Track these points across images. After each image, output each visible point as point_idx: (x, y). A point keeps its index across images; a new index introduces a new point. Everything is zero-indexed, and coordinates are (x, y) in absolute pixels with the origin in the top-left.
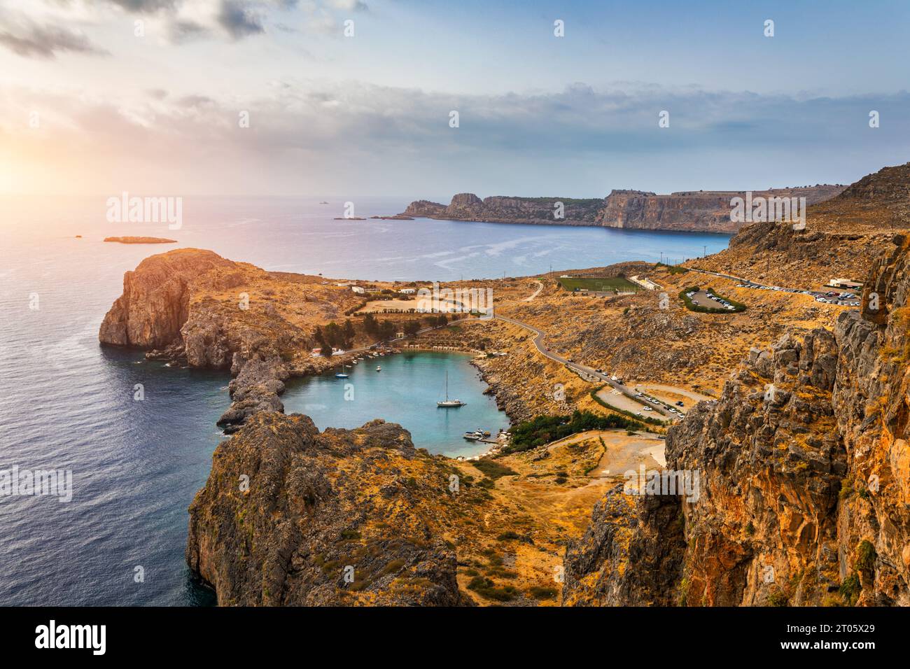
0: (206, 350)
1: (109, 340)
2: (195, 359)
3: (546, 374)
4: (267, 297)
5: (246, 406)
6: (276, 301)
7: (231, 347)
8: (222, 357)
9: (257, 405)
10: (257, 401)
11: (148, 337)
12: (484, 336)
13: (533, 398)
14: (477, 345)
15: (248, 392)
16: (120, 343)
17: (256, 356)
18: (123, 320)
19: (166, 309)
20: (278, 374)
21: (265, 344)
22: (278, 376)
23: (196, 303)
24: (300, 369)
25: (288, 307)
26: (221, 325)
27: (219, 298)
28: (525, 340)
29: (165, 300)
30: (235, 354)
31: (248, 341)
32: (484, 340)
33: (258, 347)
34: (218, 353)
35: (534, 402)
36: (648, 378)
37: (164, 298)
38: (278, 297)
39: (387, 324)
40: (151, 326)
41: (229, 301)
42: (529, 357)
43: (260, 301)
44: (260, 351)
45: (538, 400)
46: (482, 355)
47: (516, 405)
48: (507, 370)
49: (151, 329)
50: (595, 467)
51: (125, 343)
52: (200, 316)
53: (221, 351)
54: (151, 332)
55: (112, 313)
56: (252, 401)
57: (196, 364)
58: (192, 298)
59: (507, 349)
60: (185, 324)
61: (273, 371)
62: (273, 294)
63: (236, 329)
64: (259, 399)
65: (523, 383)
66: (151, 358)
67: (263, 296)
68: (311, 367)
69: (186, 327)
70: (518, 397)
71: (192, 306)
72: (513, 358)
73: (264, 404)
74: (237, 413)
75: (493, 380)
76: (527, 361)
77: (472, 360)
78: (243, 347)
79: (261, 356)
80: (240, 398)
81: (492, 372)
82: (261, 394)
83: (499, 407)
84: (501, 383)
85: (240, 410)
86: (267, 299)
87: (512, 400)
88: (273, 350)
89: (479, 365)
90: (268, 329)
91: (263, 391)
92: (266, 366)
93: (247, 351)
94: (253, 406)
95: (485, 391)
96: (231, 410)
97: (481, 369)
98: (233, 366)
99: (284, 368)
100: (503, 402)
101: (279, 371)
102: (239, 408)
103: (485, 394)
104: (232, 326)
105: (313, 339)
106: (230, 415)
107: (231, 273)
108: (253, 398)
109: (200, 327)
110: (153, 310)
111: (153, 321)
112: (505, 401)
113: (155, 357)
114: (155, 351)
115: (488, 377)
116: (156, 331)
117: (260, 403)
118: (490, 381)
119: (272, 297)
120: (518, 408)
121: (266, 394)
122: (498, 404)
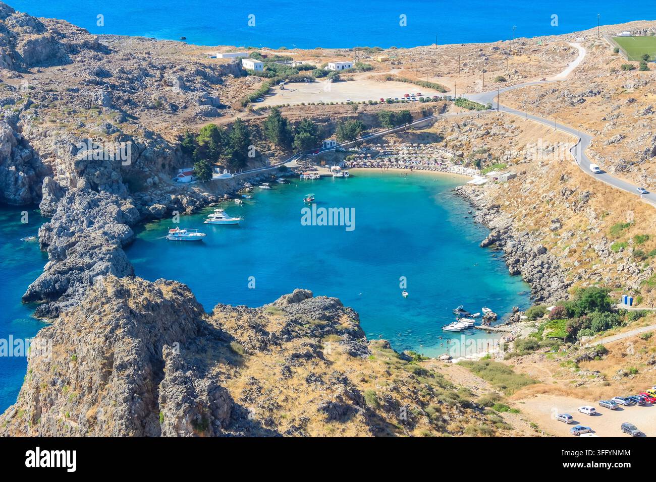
3: (595, 210)
4: (98, 79)
5: (70, 269)
6: (115, 87)
7: (38, 168)
8: (23, 185)
9: (89, 266)
10: (87, 260)
12: (478, 143)
13: (572, 252)
15: (74, 244)
20: (121, 214)
22: (121, 217)
25: (134, 97)
26: (20, 130)
27: (15, 83)
30: (46, 180)
31: (68, 157)
32: (478, 152)
33: (86, 168)
34: (17, 179)
35: (574, 260)
38: (115, 80)
41: (33, 88)
43: (84, 86)
44: (88, 173)
47: (542, 265)
48: (524, 203)
53: (21, 175)
56: (80, 260)
61: (113, 209)
62: (107, 74)
63: (45, 136)
64: (91, 257)
65: (553, 226)
67: (91, 78)
70: (543, 251)
72: (532, 182)
73: (100, 266)
74: (56, 282)
75: (498, 222)
76: (560, 187)
77: (459, 188)
78: (59, 168)
79: (90, 183)
80: (59, 256)
81: (497, 208)
82: (94, 248)
83: (511, 270)
84: (511, 227)
85: (60, 275)
86: (97, 83)
87: (535, 256)
88: (111, 172)
89: (472, 196)
90: (102, 135)
91: (97, 243)
92: (99, 200)
93: (68, 175)
94: (82, 269)
95: (486, 241)
96: (45, 276)
97: (475, 202)
98: (43, 202)
99: (131, 203)
100: (518, 261)
101: (123, 208)
102: (59, 273)
103: (485, 246)
104: (41, 130)
105: (177, 152)
106: (45, 284)
107: (33, 38)
108: (82, 256)
112: (522, 259)
115: (488, 217)
117: (93, 264)
118: (492, 224)
119: (105, 79)
120: (543, 271)
121: (104, 248)
122: (509, 265)
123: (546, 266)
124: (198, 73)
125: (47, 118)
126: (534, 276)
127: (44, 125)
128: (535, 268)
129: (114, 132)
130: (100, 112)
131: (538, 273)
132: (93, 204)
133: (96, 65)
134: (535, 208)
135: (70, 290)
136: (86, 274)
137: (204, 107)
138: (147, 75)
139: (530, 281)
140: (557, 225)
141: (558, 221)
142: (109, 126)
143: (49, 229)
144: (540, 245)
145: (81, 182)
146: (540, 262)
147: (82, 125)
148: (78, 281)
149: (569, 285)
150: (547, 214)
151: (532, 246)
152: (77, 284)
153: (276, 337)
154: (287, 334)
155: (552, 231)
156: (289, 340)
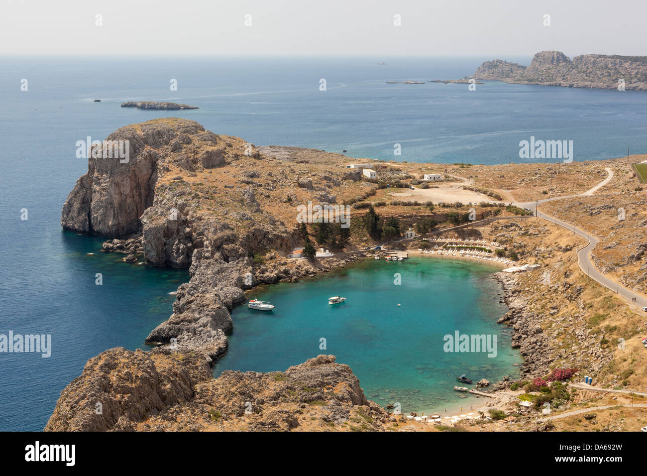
0: (165, 244)
1: (70, 224)
2: (152, 254)
3: (584, 302)
4: (250, 180)
5: (182, 321)
6: (260, 186)
7: (193, 242)
8: (183, 253)
9: (196, 320)
10: (196, 315)
11: (110, 223)
12: (518, 240)
13: (559, 335)
14: (507, 253)
15: (192, 302)
16: (81, 229)
17: (217, 255)
18: (86, 203)
19: (132, 190)
20: (240, 280)
21: (231, 240)
22: (240, 283)
23: (162, 186)
24: (271, 274)
25: (273, 194)
26: (187, 214)
27: (190, 180)
28: (570, 250)
29: (131, 180)
30: (196, 251)
31: (210, 236)
32: (517, 247)
33: (222, 244)
34: (179, 249)
35: (560, 341)
37: (130, 177)
38: (262, 181)
39: (393, 222)
40: (114, 211)
41: (201, 184)
42: (566, 275)
43: (238, 185)
44: (223, 248)
46: (511, 266)
47: (536, 343)
48: (538, 290)
49: (114, 214)
51: (87, 230)
52: (165, 201)
53: (182, 246)
54: (114, 217)
55: (76, 193)
56: (190, 315)
57: (153, 260)
58: (159, 179)
60: (146, 211)
61: (235, 275)
62: (258, 177)
63: (201, 220)
64: (200, 313)
65: (552, 311)
66: (108, 250)
67: (246, 179)
68: (286, 272)
69: (147, 214)
70: (540, 331)
71: (159, 188)
73: (204, 320)
74: (170, 329)
75: (517, 303)
76: (563, 280)
77: (497, 273)
78: (205, 243)
79: (223, 255)
80: (180, 310)
81: (517, 292)
82: (203, 306)
83: (513, 344)
84: (525, 309)
85: (174, 325)
86: (248, 183)
87: (533, 335)
88: (240, 248)
89: (505, 281)
90: (238, 221)
91: (207, 302)
92: (227, 268)
93: (210, 249)
94: (190, 322)
95: (502, 319)
96: (163, 325)
97: (505, 286)
98: (192, 266)
100: (520, 337)
101: (243, 275)
102: (174, 323)
103: (500, 323)
104: (198, 215)
105: (294, 236)
106: (161, 331)
107: (210, 149)
108: (193, 311)
109: (161, 215)
110: (117, 192)
111: (116, 205)
112: (523, 336)
113: (112, 248)
114: (116, 241)
115: (510, 299)
116: (120, 217)
117: (199, 318)
118: (512, 305)
119: (255, 180)
120: (536, 348)
121: (210, 307)
122: (514, 339)
123: (539, 344)
124: (326, 178)
125: (205, 207)
126: (529, 351)
127: (202, 212)
128: (530, 344)
129: (247, 219)
130: (243, 205)
131: (532, 348)
133: (251, 170)
134: (544, 295)
135: (179, 337)
136: (194, 325)
138: (287, 178)
139: (525, 355)
140: (556, 311)
141: (556, 307)
142: (244, 215)
143: (183, 289)
144: (538, 326)
146: (535, 340)
147: (227, 213)
148: (186, 330)
149: (552, 361)
150: (551, 300)
151: (534, 326)
152: (185, 333)
153: (263, 402)
154: (275, 398)
155: (552, 315)
156: (274, 405)
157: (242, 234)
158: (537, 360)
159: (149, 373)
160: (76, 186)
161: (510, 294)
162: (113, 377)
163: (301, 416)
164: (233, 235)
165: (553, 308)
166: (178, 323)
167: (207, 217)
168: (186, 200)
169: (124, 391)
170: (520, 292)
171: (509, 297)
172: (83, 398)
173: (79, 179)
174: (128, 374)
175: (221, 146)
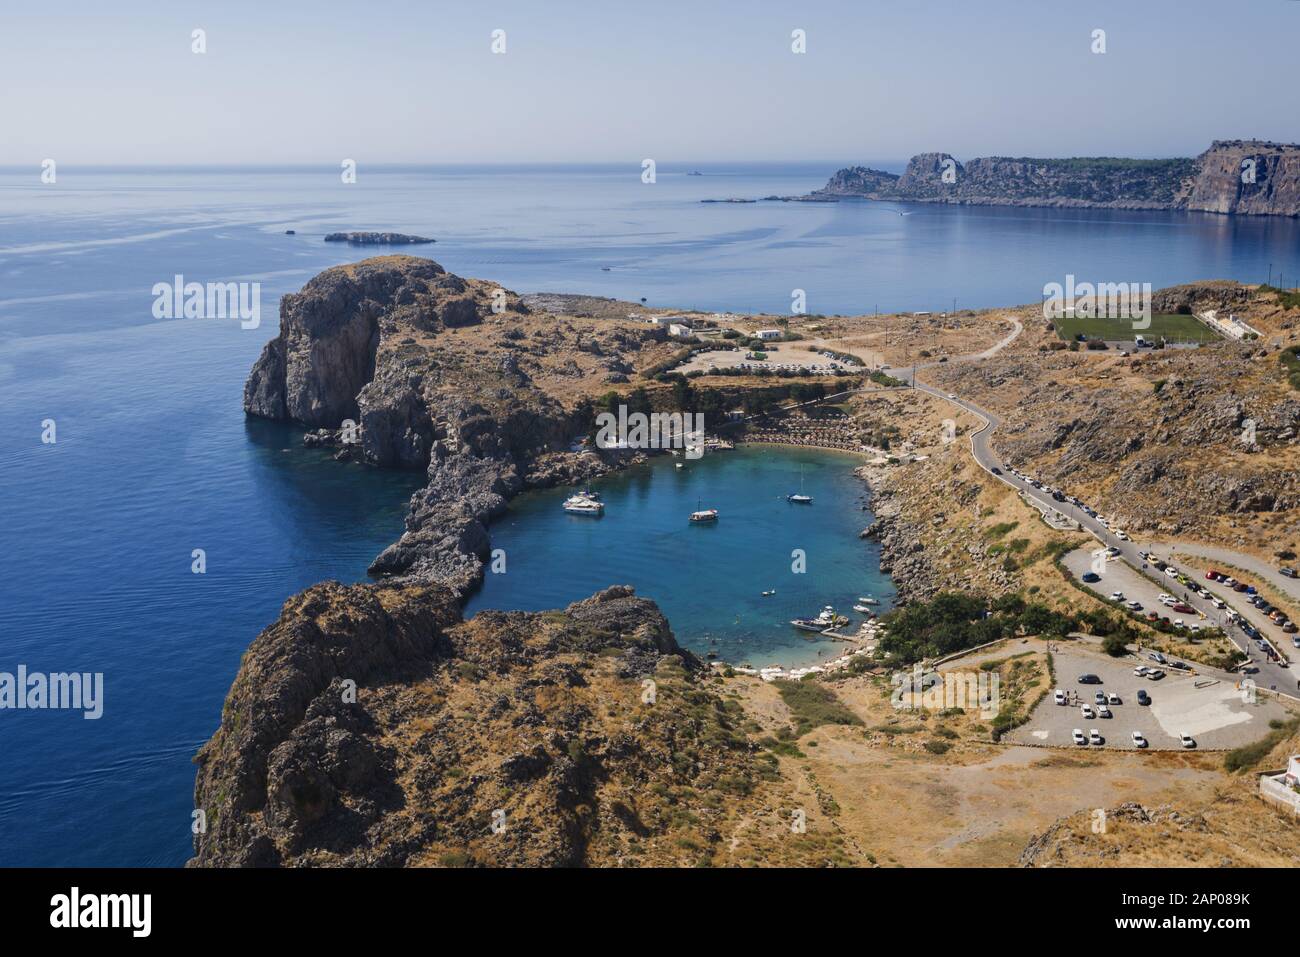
0: (392, 434)
1: (256, 409)
3: (981, 506)
4: (510, 342)
5: (419, 542)
6: (525, 350)
7: (432, 432)
8: (418, 446)
9: (438, 540)
10: (439, 534)
11: (314, 407)
12: (888, 422)
13: (946, 553)
14: (874, 439)
15: (432, 515)
16: (272, 415)
18: (278, 378)
19: (343, 360)
20: (499, 482)
21: (485, 427)
22: (498, 487)
23: (387, 352)
24: (543, 475)
25: (544, 361)
26: (422, 392)
27: (426, 343)
28: (961, 434)
29: (342, 345)
30: (435, 443)
31: (456, 421)
32: (887, 431)
33: (473, 433)
34: (412, 441)
35: (947, 562)
36: (1179, 530)
37: (340, 341)
38: (528, 343)
39: (715, 395)
40: (319, 388)
41: (442, 349)
42: (955, 470)
43: (494, 349)
44: (474, 439)
45: (954, 558)
46: (880, 457)
47: (914, 564)
48: (916, 491)
49: (320, 393)
50: (1023, 722)
51: (281, 417)
52: (391, 373)
53: (416, 437)
54: (319, 399)
55: (264, 364)
56: (431, 533)
57: (375, 458)
58: (382, 343)
59: (929, 449)
60: (363, 389)
61: (492, 477)
62: (522, 337)
63: (442, 399)
64: (443, 531)
65: (936, 520)
66: (312, 444)
67: (504, 340)
68: (563, 471)
69: (366, 392)
70: (919, 548)
71: (382, 356)
72: (929, 469)
73: (448, 540)
74: (402, 554)
75: (886, 510)
76: (952, 477)
77: (859, 468)
78: (449, 432)
79: (475, 449)
80: (416, 526)
81: (888, 494)
83: (882, 566)
84: (898, 517)
85: (408, 548)
86: (508, 346)
87: (909, 554)
88: (499, 439)
89: (870, 479)
90: (495, 400)
91: (453, 515)
92: (480, 467)
93: (456, 440)
94: (430, 543)
95: (866, 532)
96: (393, 548)
97: (870, 485)
98: (431, 465)
99: (513, 471)
100: (892, 557)
101: (504, 476)
102: (406, 545)
103: (864, 537)
104: (438, 393)
105: (575, 420)
106: (390, 556)
107: (454, 299)
108: (434, 529)
109: (386, 393)
110: (322, 362)
111: (322, 380)
112: (896, 555)
113: (318, 441)
114: (322, 431)
115: (878, 504)
116: (327, 398)
117: (443, 538)
118: (879, 512)
119: (518, 343)
120: (915, 571)
121: (458, 522)
122: (882, 560)
123: (918, 566)
124: (618, 338)
125: (448, 380)
126: (904, 577)
127: (444, 388)
128: (906, 567)
129: (507, 397)
130: (501, 377)
131: (908, 573)
132: (475, 470)
133: (513, 327)
134: (924, 498)
135: (415, 564)
136: (435, 548)
137: (613, 374)
138: (563, 338)
139: (899, 581)
140: (941, 519)
141: (942, 515)
142: (503, 392)
143: (420, 497)
144: (916, 541)
145: (466, 448)
146: (913, 561)
147: (480, 389)
148: (425, 555)
149: (936, 590)
150: (935, 506)
151: (910, 542)
152: (423, 558)
153: (534, 653)
154: (552, 649)
155: (936, 525)
156: (550, 656)
157: (501, 417)
158: (917, 589)
159: (375, 617)
160: (263, 355)
161: (877, 496)
162: (322, 622)
163: (588, 672)
164: (487, 420)
165: (937, 516)
166: (412, 545)
167: (451, 395)
168: (421, 372)
169: (338, 641)
170: (891, 494)
171: (876, 501)
172: (281, 653)
173: (267, 344)
174: (345, 618)
175: (468, 294)
